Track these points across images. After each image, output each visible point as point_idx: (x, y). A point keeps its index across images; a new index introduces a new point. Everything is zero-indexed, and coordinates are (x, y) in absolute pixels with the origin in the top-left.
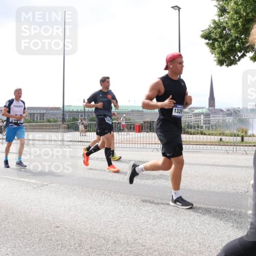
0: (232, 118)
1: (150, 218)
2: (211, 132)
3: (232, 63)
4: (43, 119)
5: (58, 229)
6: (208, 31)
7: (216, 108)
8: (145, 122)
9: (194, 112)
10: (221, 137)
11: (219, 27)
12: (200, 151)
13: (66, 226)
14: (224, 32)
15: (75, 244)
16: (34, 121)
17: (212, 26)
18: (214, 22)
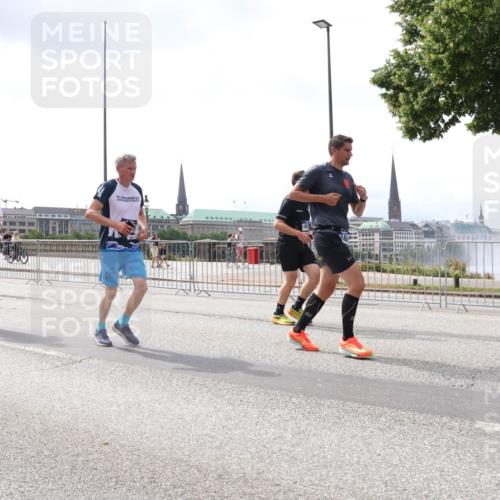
0: (435, 240)
1: (286, 431)
2: (395, 266)
3: (432, 134)
4: (67, 232)
5: (106, 449)
6: (384, 72)
7: (403, 220)
8: (266, 244)
9: (361, 227)
10: (415, 277)
11: (407, 65)
12: (376, 302)
13: (122, 442)
14: (416, 74)
15: (142, 478)
16: (47, 234)
17: (393, 61)
18: (397, 54)
